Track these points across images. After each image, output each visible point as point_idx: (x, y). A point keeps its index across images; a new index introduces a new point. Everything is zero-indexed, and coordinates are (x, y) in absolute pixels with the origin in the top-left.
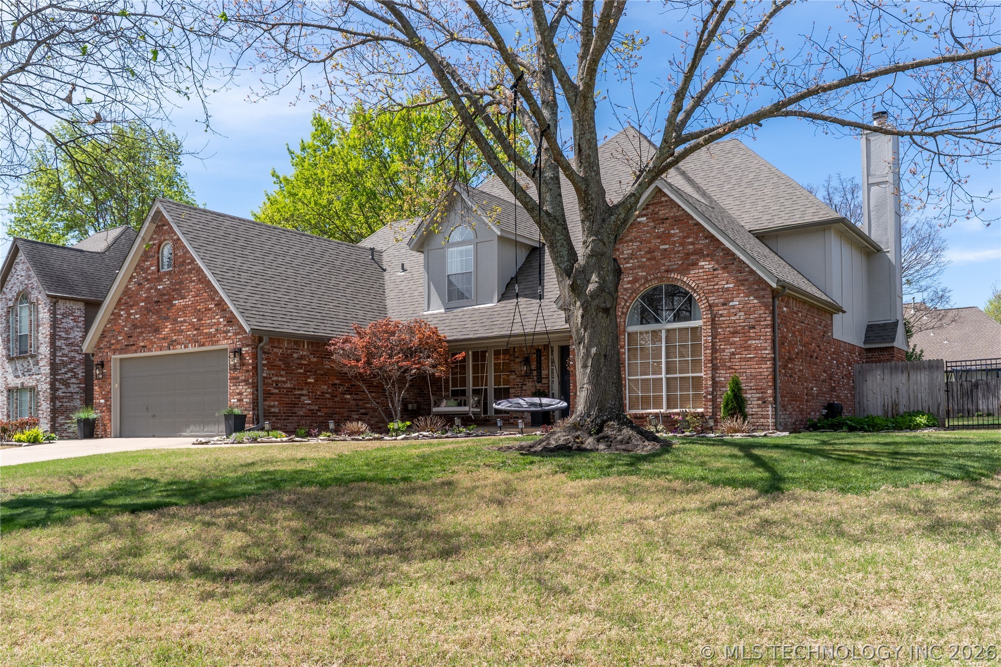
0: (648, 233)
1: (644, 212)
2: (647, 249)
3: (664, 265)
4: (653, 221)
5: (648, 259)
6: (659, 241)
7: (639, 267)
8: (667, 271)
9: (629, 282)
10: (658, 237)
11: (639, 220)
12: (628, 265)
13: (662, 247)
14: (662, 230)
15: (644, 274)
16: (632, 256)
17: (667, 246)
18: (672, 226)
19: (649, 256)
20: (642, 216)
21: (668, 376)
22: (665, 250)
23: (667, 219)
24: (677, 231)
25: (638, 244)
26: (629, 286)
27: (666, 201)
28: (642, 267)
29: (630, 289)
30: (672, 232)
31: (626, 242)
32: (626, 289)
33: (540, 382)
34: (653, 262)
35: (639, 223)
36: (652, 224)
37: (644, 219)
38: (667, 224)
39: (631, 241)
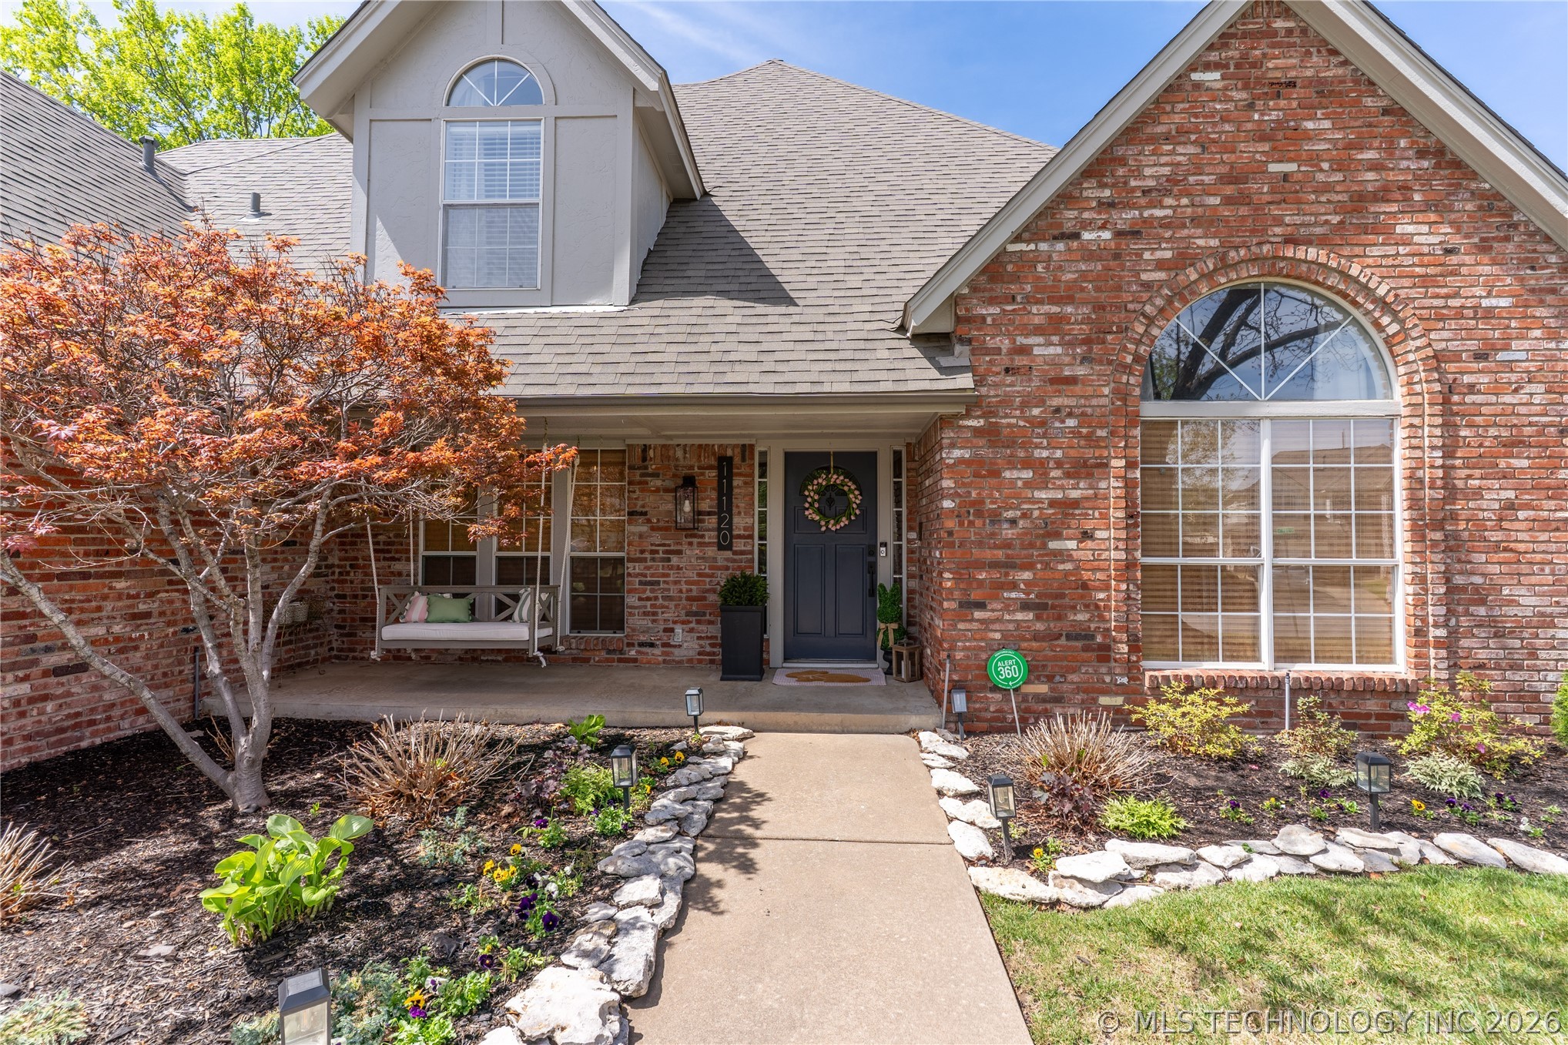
0: (1224, 120)
1: (1214, 56)
2: (1223, 169)
3: (1279, 221)
4: (1246, 87)
5: (1228, 201)
6: (1266, 147)
7: (1195, 221)
8: (1291, 240)
9: (1160, 265)
10: (1263, 138)
11: (1196, 76)
12: (1159, 213)
13: (1273, 168)
14: (1274, 115)
15: (1214, 243)
16: (1173, 184)
17: (1292, 167)
18: (1308, 109)
19: (1229, 190)
20: (1208, 67)
21: (1282, 561)
22: (1286, 177)
23: (1292, 84)
24: (1327, 124)
25: (1192, 149)
26: (1161, 275)
27: (1289, 32)
28: (1205, 221)
29: (1161, 284)
30: (1310, 125)
31: (1152, 139)
32: (1147, 286)
33: (729, 547)
34: (1244, 211)
35: (1197, 86)
36: (1240, 95)
37: (1217, 75)
38: (1291, 101)
39: (1167, 138)
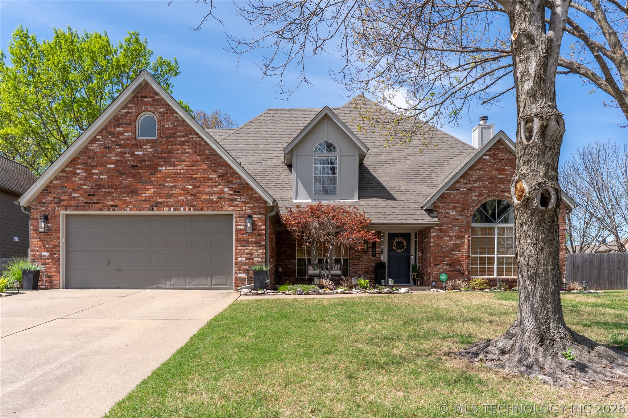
0: (490, 166)
1: (488, 153)
2: (489, 177)
3: (500, 187)
4: (494, 159)
5: (490, 183)
6: (497, 172)
7: (483, 187)
8: (502, 192)
9: (476, 196)
10: (497, 170)
11: (484, 157)
12: (476, 185)
13: (499, 176)
14: (499, 166)
15: (487, 191)
16: (478, 179)
17: (502, 176)
18: (506, 164)
19: (490, 181)
20: (486, 155)
21: (499, 256)
22: (501, 178)
23: (503, 159)
24: (510, 168)
25: (483, 172)
26: (476, 198)
27: (503, 148)
28: (485, 187)
29: (476, 200)
30: (506, 168)
31: (475, 170)
32: (473, 200)
33: (375, 256)
34: (493, 185)
35: (484, 159)
36: (493, 161)
37: (488, 157)
38: (503, 163)
39: (478, 170)
